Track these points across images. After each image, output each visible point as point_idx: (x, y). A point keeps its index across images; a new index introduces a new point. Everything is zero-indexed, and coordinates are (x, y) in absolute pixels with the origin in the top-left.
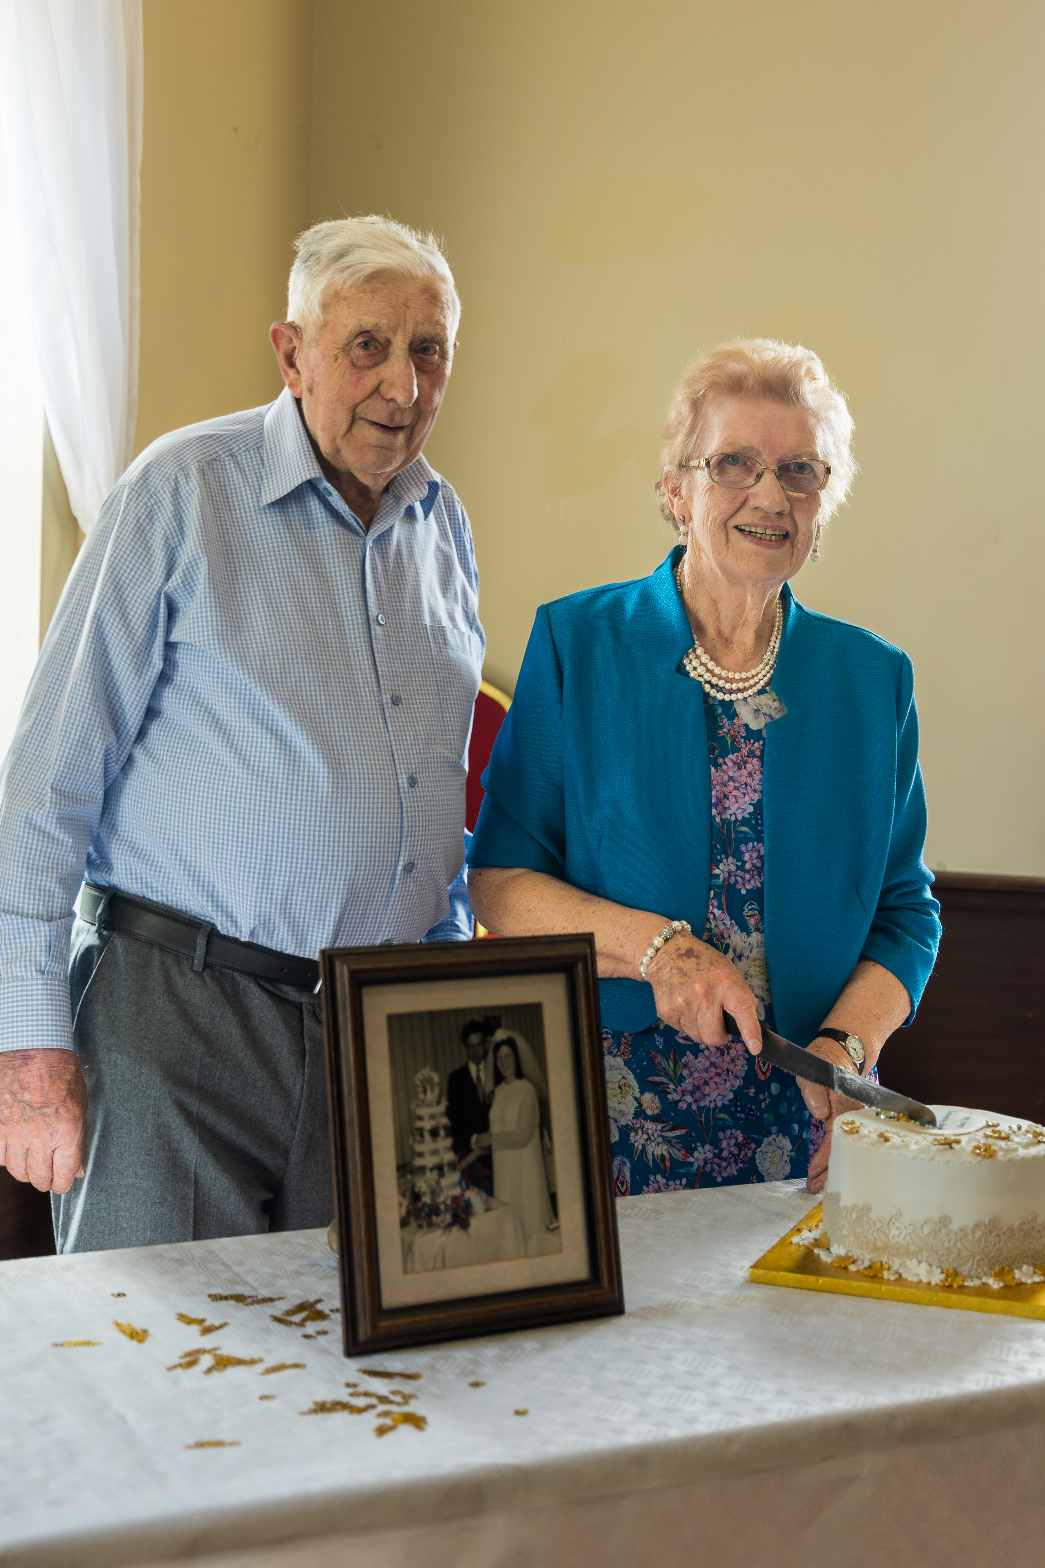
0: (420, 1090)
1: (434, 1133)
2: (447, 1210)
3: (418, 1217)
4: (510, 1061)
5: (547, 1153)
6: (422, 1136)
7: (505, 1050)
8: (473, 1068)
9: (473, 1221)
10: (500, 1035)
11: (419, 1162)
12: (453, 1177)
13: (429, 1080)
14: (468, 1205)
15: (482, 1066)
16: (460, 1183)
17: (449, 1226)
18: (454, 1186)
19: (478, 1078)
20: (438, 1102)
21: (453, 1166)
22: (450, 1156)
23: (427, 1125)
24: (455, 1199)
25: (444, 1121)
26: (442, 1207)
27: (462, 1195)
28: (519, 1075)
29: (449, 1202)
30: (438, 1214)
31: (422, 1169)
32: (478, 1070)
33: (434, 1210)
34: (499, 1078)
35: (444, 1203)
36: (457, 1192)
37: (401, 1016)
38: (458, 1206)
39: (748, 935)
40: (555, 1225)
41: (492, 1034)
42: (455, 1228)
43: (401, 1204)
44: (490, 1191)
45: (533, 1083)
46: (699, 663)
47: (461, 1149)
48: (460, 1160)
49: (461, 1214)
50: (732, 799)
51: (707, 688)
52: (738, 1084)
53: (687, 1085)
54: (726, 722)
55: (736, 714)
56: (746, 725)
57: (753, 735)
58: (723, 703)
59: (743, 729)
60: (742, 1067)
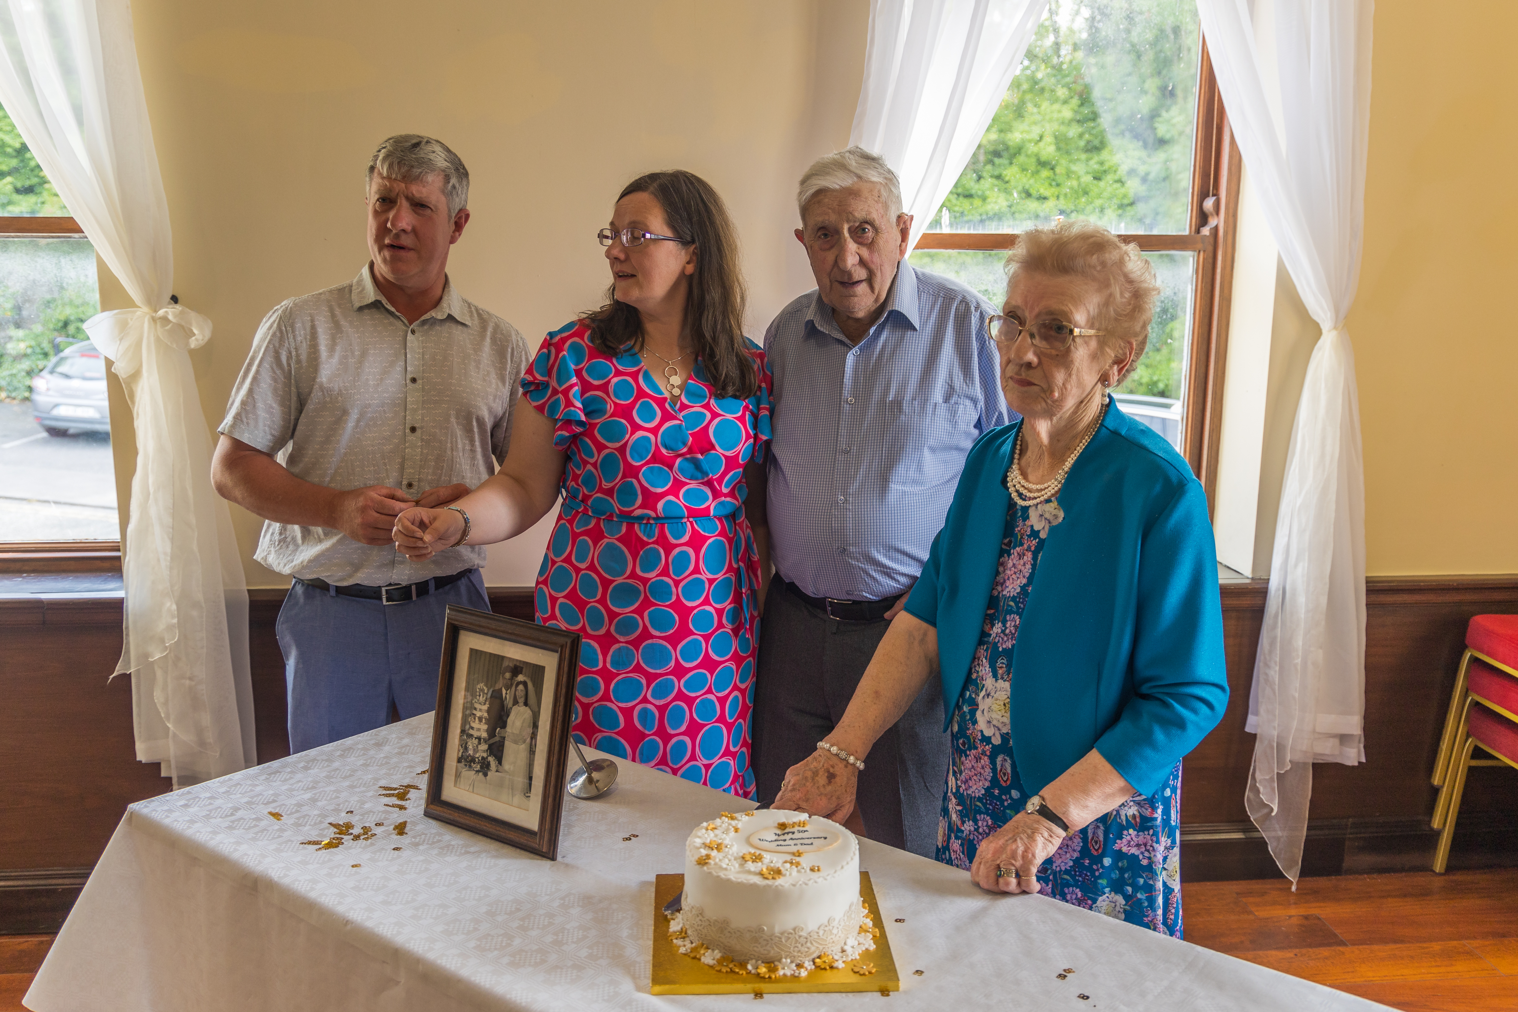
0: (478, 694)
1: (480, 719)
2: (478, 763)
3: (466, 760)
4: (523, 694)
5: (532, 751)
6: (475, 719)
7: (521, 687)
8: (504, 691)
9: (489, 773)
10: (521, 678)
12: (484, 747)
13: (482, 690)
14: (488, 765)
15: (508, 692)
16: (487, 751)
17: (477, 771)
18: (484, 751)
19: (506, 697)
20: (485, 704)
21: (485, 741)
23: (478, 714)
24: (483, 758)
25: (486, 715)
26: (477, 760)
27: (487, 758)
28: (526, 704)
29: (480, 758)
30: (474, 763)
31: (472, 735)
32: (506, 694)
33: (473, 760)
34: (516, 702)
35: (478, 758)
36: (485, 755)
37: (477, 650)
38: (484, 763)
39: (996, 680)
40: (528, 795)
41: (517, 677)
42: (481, 774)
43: (459, 751)
44: (500, 763)
45: (532, 711)
46: (1015, 478)
47: (492, 733)
48: (489, 739)
49: (485, 767)
50: (1011, 580)
51: (1015, 496)
52: (987, 784)
53: (963, 777)
54: (1021, 522)
55: (1028, 515)
56: (1032, 526)
57: (1034, 534)
58: (1022, 507)
59: (1030, 528)
60: (988, 773)
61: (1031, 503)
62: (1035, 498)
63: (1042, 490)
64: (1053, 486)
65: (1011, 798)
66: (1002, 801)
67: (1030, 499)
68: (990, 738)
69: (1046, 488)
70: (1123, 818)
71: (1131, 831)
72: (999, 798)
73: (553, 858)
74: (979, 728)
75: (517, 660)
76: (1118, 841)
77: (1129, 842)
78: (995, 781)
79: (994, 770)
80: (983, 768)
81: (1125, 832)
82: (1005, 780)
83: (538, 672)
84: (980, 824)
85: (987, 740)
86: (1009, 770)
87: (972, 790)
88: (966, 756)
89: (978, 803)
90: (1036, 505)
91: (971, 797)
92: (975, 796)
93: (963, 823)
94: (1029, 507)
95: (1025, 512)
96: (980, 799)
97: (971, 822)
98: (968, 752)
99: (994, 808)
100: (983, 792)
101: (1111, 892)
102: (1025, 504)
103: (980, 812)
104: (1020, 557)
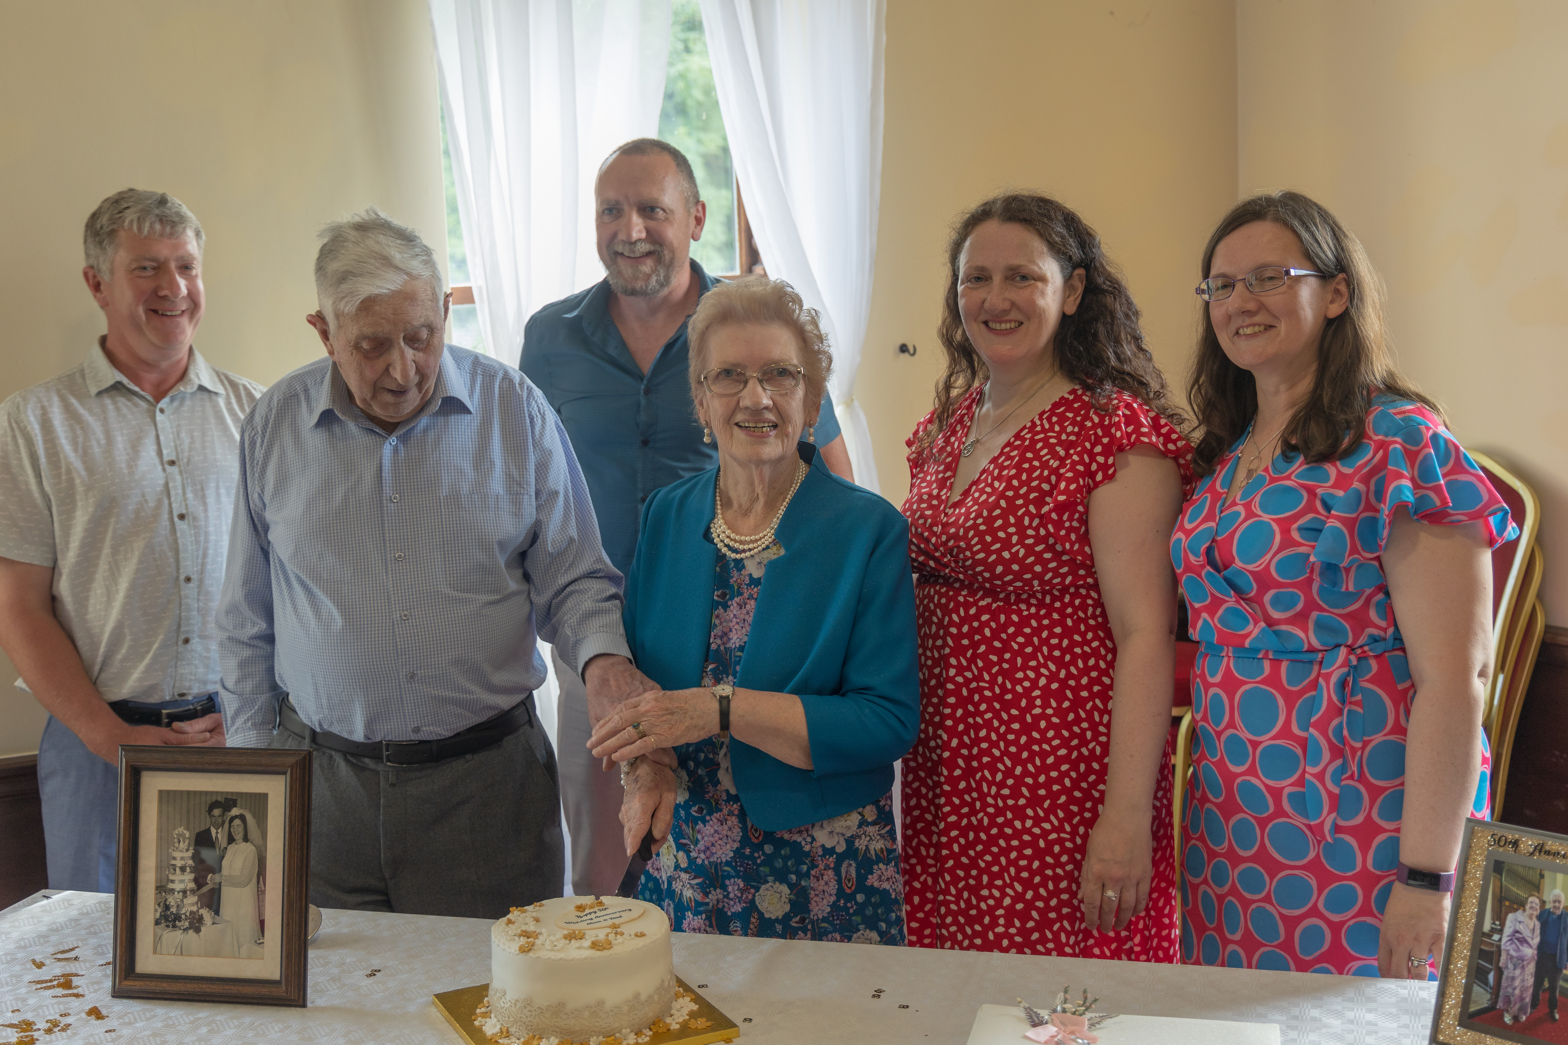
0: (176, 840)
1: (183, 869)
2: (186, 919)
3: (167, 920)
4: (241, 829)
5: (260, 893)
6: (175, 870)
7: (237, 822)
8: (213, 831)
9: (203, 929)
10: (235, 811)
11: (171, 886)
12: (192, 899)
13: (183, 835)
14: (201, 919)
15: (219, 831)
16: (197, 903)
17: (187, 930)
18: (193, 905)
19: (217, 837)
20: (187, 850)
21: (193, 891)
22: (192, 885)
23: (179, 863)
24: (192, 913)
25: (190, 862)
26: (183, 917)
27: (198, 911)
28: (246, 839)
29: (188, 914)
30: (180, 921)
32: (217, 833)
33: (178, 918)
34: (231, 840)
35: (185, 914)
36: (195, 909)
37: (168, 792)
38: (194, 918)
40: (261, 941)
41: (229, 811)
42: (191, 932)
43: (156, 911)
44: (217, 912)
45: (255, 846)
46: (720, 530)
47: (199, 882)
48: (198, 889)
49: (196, 924)
50: (734, 631)
51: (724, 550)
52: (736, 845)
53: (701, 846)
54: (735, 573)
55: (744, 567)
56: (750, 575)
57: (755, 582)
58: (735, 560)
59: (747, 578)
60: (737, 834)
61: (743, 555)
62: (750, 550)
63: (756, 541)
64: (768, 535)
66: (753, 859)
67: (744, 551)
69: (761, 538)
70: (873, 852)
71: (881, 865)
72: (751, 857)
73: (304, 1005)
75: (227, 793)
76: (870, 876)
77: (880, 877)
79: (744, 828)
81: (875, 867)
82: (754, 837)
83: (259, 802)
84: (730, 889)
85: (734, 798)
87: (716, 856)
88: (704, 822)
89: (726, 868)
90: (752, 556)
91: (716, 865)
92: (722, 862)
93: (706, 894)
94: (742, 559)
95: (739, 564)
96: (728, 863)
97: (718, 890)
98: (708, 818)
99: (745, 869)
100: (732, 854)
101: (865, 929)
102: (738, 556)
103: (729, 877)
104: (741, 606)
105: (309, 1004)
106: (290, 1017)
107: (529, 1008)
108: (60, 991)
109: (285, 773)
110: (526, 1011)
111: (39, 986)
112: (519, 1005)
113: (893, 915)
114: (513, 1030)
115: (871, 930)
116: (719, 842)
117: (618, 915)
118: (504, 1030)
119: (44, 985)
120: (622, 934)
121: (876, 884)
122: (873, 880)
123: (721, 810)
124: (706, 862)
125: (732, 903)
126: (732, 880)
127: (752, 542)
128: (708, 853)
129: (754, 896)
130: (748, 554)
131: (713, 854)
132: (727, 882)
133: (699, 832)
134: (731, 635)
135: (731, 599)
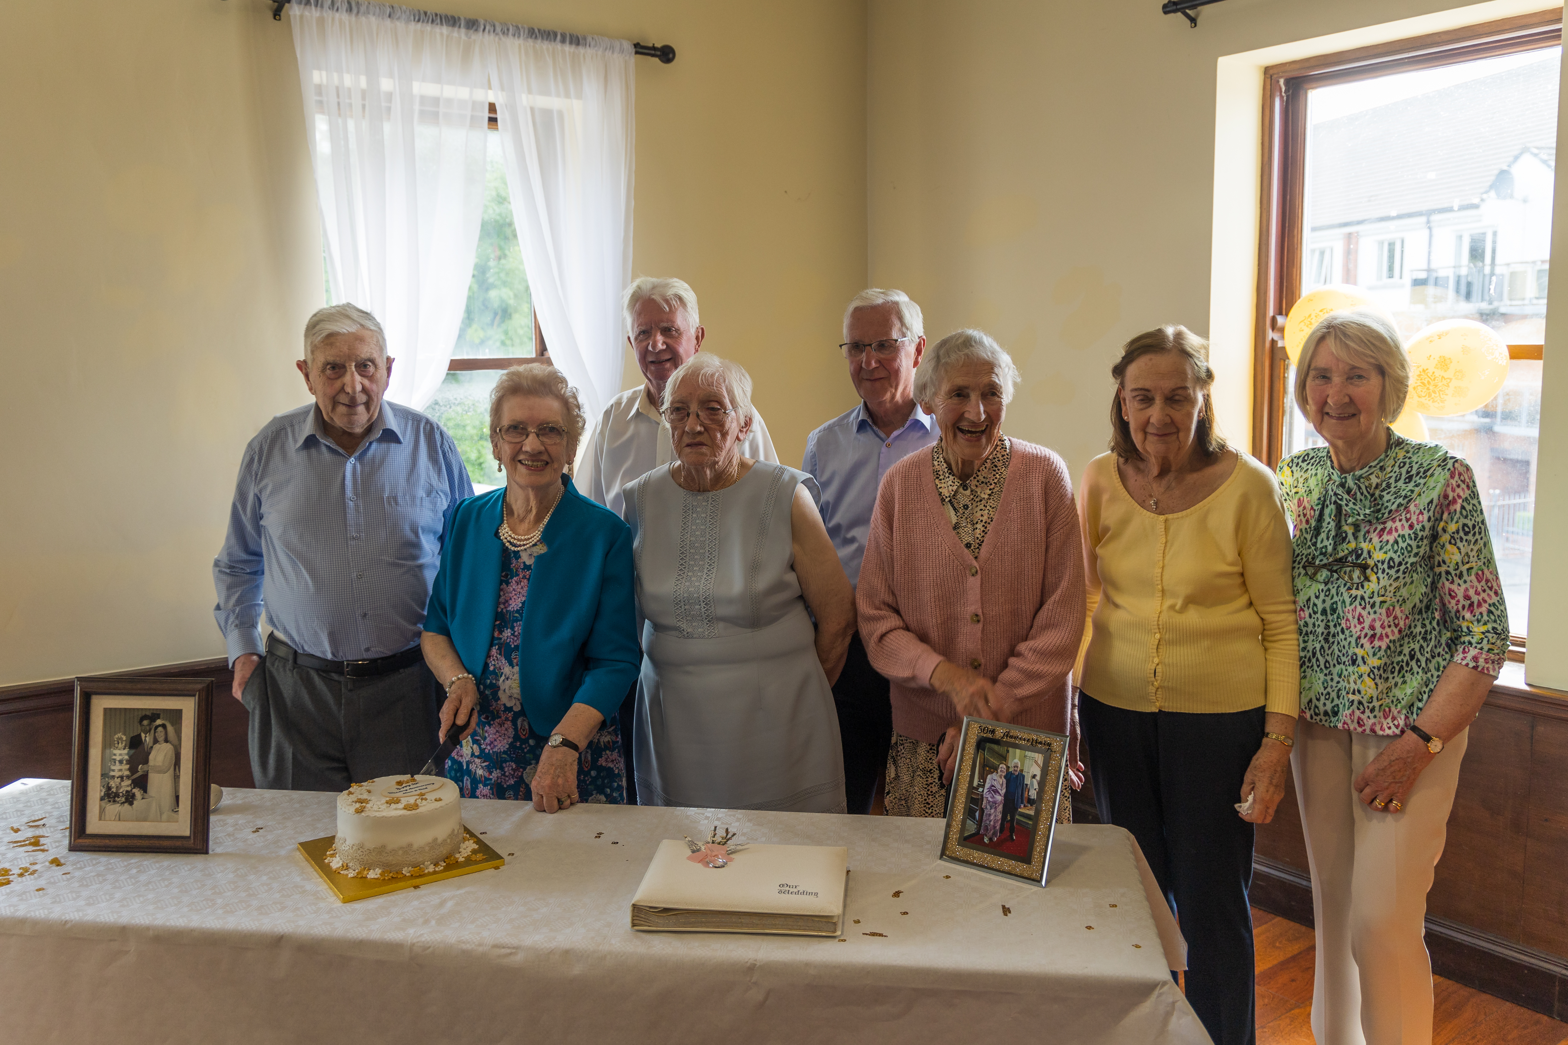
0: (116, 742)
2: (123, 796)
5: (176, 778)
7: (160, 729)
8: (143, 735)
9: (135, 802)
10: (159, 722)
11: (112, 773)
14: (134, 795)
15: (148, 735)
17: (123, 803)
19: (145, 740)
20: (124, 749)
22: (127, 773)
23: (118, 758)
25: (126, 758)
26: (121, 794)
27: (131, 790)
28: (166, 741)
31: (113, 776)
32: (146, 737)
34: (156, 741)
37: (111, 709)
38: (128, 795)
39: (513, 667)
40: (177, 810)
41: (155, 722)
42: (126, 805)
43: (101, 791)
44: (145, 791)
46: (505, 532)
48: (132, 775)
49: (130, 799)
50: (513, 600)
51: (507, 544)
52: (510, 740)
53: (488, 741)
54: (514, 561)
55: (520, 557)
56: (524, 563)
57: (527, 567)
58: (514, 551)
59: (522, 565)
60: (511, 732)
61: (519, 549)
64: (536, 536)
65: (529, 746)
66: (523, 749)
67: (520, 546)
68: (512, 707)
69: (532, 538)
73: (207, 853)
74: (502, 703)
76: (600, 759)
78: (516, 737)
79: (516, 729)
80: (506, 730)
82: (523, 735)
83: (176, 716)
84: (506, 769)
85: (510, 709)
86: (527, 727)
87: (497, 748)
88: (490, 725)
89: (504, 756)
90: (525, 549)
91: (496, 753)
92: (501, 752)
93: (491, 773)
94: (519, 551)
95: (517, 554)
96: (505, 752)
97: (498, 771)
98: (492, 722)
99: (517, 755)
100: (507, 746)
101: (597, 793)
102: (516, 549)
103: (506, 761)
104: (518, 583)
105: (210, 852)
106: (197, 861)
107: (361, 850)
108: (31, 848)
109: (194, 696)
110: (359, 852)
111: (15, 845)
112: (355, 848)
113: (616, 784)
114: (350, 865)
115: (600, 794)
116: (500, 738)
117: (424, 787)
118: (345, 865)
119: (19, 844)
120: (426, 799)
121: (604, 764)
122: (602, 762)
123: (500, 717)
124: (491, 752)
125: (507, 779)
126: (508, 764)
127: (526, 540)
128: (492, 745)
129: (522, 773)
130: (522, 548)
131: (495, 746)
132: (504, 765)
133: (486, 732)
134: (511, 602)
135: (512, 578)
